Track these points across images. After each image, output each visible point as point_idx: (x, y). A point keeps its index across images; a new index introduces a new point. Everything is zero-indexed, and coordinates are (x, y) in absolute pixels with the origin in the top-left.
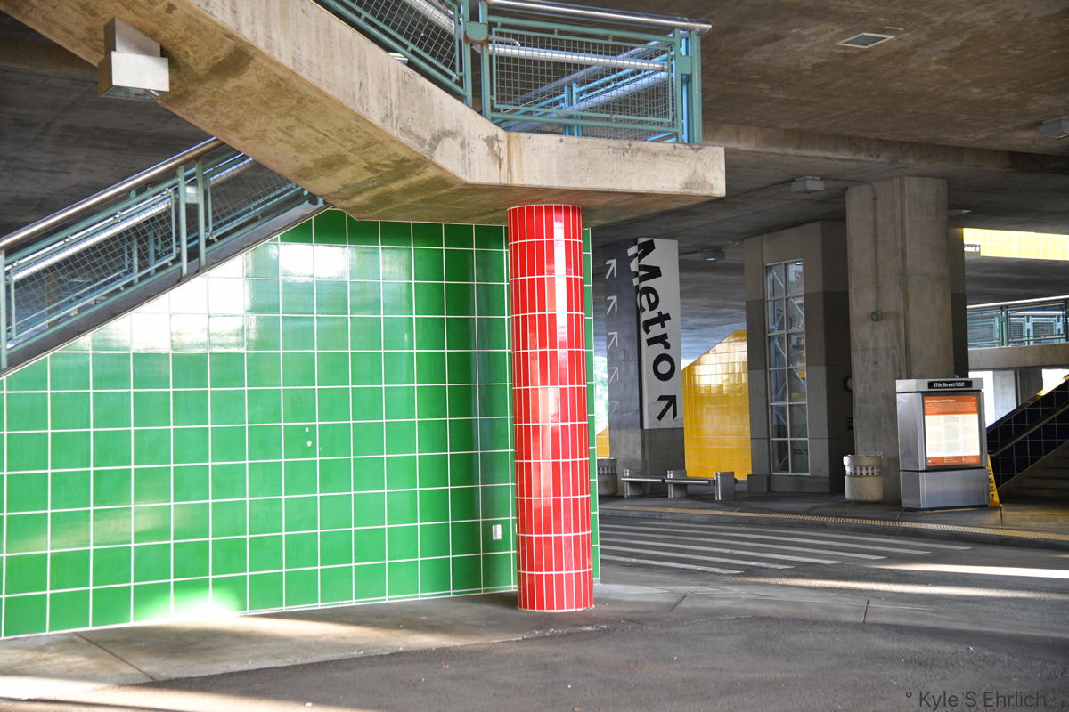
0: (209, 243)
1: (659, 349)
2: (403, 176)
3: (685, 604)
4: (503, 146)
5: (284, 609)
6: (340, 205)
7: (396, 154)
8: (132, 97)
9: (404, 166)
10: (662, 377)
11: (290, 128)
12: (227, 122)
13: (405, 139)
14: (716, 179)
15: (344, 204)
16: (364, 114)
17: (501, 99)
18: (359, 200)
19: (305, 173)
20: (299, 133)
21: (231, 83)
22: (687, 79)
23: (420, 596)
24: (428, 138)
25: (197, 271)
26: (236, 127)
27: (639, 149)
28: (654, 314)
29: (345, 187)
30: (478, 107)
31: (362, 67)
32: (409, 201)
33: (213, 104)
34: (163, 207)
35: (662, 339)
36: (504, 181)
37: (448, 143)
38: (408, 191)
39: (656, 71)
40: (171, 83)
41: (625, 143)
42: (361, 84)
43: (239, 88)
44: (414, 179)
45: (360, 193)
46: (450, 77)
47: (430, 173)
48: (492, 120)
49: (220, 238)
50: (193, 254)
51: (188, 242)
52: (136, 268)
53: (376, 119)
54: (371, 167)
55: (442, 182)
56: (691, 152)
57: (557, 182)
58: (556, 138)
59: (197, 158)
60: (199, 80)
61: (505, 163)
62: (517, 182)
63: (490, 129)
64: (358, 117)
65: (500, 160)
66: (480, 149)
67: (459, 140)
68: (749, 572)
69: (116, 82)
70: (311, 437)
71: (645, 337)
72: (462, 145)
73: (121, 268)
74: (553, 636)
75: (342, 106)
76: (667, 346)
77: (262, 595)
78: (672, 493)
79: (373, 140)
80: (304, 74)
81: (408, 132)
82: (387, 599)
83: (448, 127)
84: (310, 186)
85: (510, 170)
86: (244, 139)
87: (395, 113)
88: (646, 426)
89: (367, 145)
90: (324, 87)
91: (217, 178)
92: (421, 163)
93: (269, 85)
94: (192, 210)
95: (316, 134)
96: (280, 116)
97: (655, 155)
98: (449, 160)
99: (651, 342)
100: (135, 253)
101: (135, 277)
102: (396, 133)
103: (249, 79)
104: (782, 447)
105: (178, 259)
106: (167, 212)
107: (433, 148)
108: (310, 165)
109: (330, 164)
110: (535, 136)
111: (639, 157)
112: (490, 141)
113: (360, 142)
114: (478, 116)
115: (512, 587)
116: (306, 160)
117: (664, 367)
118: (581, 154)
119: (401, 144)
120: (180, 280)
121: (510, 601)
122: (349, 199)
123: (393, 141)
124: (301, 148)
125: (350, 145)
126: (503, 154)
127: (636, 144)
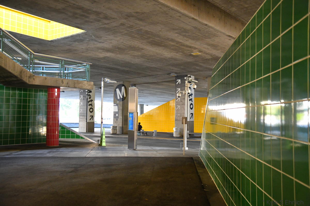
10: (91, 112)
35: (91, 105)
71: (88, 104)
88: (88, 122)
99: (89, 105)
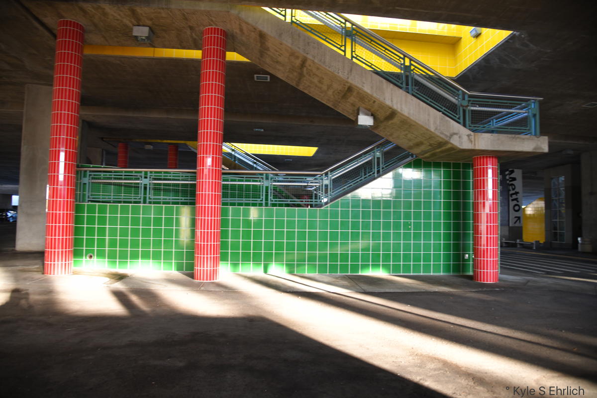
0: (383, 168)
1: (515, 202)
2: (440, 147)
3: (529, 284)
4: (473, 137)
5: (401, 274)
6: (420, 157)
7: (438, 141)
8: (364, 128)
9: (441, 144)
10: (516, 211)
11: (407, 134)
12: (389, 134)
13: (442, 136)
14: (545, 147)
15: (422, 156)
16: (429, 128)
17: (472, 123)
18: (426, 155)
19: (411, 148)
20: (409, 136)
21: (390, 122)
22: (534, 116)
23: (442, 274)
24: (449, 135)
25: (379, 176)
26: (391, 135)
27: (518, 137)
28: (514, 192)
29: (422, 151)
30: (464, 125)
31: (429, 115)
32: (442, 155)
33: (385, 128)
34: (370, 158)
35: (516, 199)
36: (473, 148)
37: (455, 137)
38: (442, 152)
39: (524, 113)
40: (374, 123)
41: (513, 136)
42: (428, 120)
43: (392, 123)
44: (444, 148)
45: (426, 153)
46: (455, 117)
47: (449, 146)
48: (469, 129)
49: (386, 167)
50: (378, 172)
51: (377, 168)
52: (363, 175)
53: (432, 129)
54: (430, 145)
55: (453, 148)
56: (536, 138)
57: (490, 148)
58: (490, 134)
59: (380, 144)
60: (382, 122)
61: (473, 142)
62: (477, 148)
63: (469, 132)
64: (427, 130)
65: (471, 141)
66: (465, 138)
67: (458, 135)
68: (548, 273)
69: (359, 123)
70: (410, 225)
71: (511, 198)
72: (460, 137)
73: (359, 175)
74: (486, 291)
75: (422, 127)
76: (518, 202)
77: (396, 270)
78: (519, 246)
79: (431, 136)
80: (412, 118)
81: (442, 133)
82: (432, 274)
83: (455, 132)
84: (412, 151)
85: (475, 145)
86: (393, 138)
87: (439, 128)
88: (511, 225)
89: (429, 138)
90: (417, 121)
91: (386, 149)
92: (447, 143)
93: (401, 122)
94: (378, 158)
95: (413, 135)
96: (404, 131)
97: (524, 139)
98: (455, 142)
99: (513, 200)
100: (363, 172)
101: (362, 178)
102: (439, 134)
103: (396, 120)
104: (556, 234)
105: (374, 173)
106: (371, 160)
107: (450, 138)
108: (412, 145)
109: (418, 145)
110: (483, 134)
111: (518, 140)
112: (469, 136)
113: (428, 137)
114: (465, 129)
115: (471, 273)
116: (411, 144)
117: (517, 208)
118: (498, 139)
119: (440, 137)
120: (374, 179)
121: (471, 278)
122: (423, 155)
123: (438, 136)
124: (410, 140)
125: (424, 138)
126: (473, 140)
127: (517, 136)
